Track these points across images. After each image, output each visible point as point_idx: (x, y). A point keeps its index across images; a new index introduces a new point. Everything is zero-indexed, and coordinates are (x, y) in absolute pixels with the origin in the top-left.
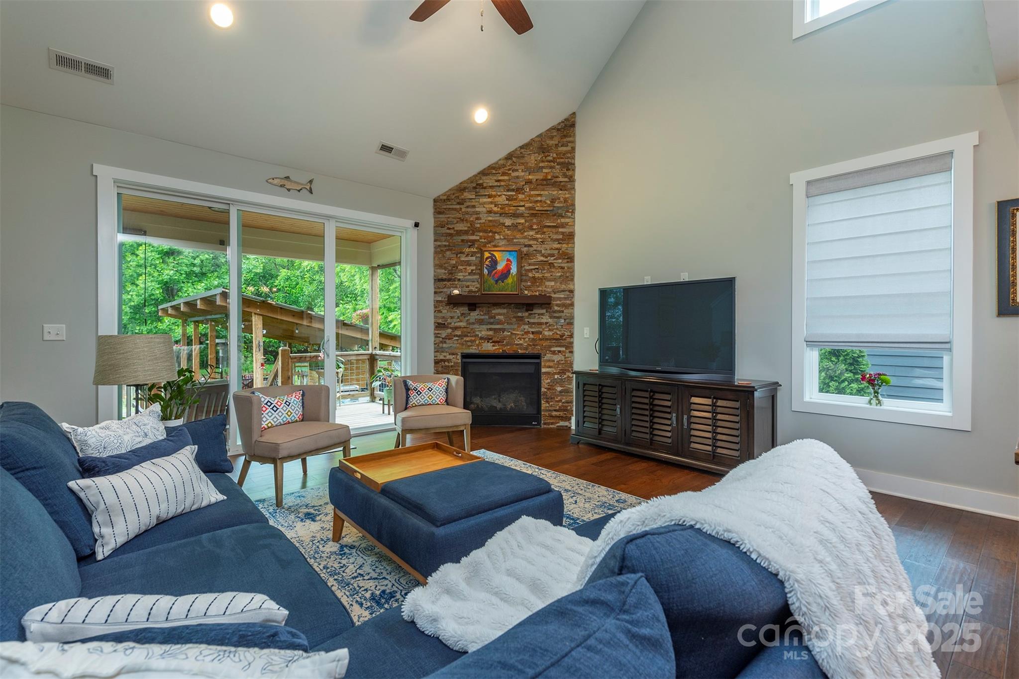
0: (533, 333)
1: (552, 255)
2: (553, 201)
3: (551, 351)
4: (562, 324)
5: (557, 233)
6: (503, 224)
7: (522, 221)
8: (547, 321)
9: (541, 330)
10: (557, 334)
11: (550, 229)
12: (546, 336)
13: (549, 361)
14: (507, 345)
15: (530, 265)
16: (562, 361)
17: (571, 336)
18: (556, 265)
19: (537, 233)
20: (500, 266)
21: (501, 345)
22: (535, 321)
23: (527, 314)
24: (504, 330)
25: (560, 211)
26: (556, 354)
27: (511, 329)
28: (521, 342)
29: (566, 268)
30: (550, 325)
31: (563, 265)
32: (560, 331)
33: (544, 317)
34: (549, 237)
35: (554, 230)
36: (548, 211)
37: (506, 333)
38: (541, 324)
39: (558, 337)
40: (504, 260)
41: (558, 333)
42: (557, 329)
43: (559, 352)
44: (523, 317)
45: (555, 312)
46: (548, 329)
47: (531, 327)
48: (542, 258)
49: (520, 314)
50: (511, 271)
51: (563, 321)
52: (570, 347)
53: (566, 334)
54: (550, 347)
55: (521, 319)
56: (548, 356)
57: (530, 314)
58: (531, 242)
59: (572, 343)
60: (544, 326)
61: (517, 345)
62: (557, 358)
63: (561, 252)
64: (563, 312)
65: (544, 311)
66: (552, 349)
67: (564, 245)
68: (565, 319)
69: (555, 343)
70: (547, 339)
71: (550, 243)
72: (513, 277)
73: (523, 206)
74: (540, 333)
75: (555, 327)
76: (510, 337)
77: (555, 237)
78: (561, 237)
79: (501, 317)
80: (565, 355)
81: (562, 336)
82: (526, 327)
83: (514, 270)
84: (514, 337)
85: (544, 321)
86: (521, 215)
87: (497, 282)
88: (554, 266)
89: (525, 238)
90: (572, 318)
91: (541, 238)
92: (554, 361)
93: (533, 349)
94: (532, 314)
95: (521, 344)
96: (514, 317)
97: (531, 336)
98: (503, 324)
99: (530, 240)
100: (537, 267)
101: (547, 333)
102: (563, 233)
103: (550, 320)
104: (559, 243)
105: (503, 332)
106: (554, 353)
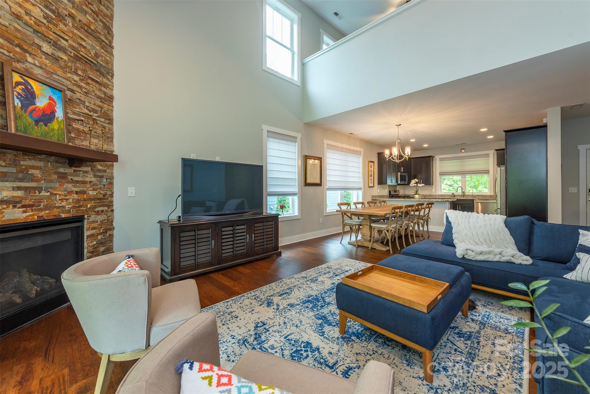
0: (77, 193)
1: (95, 112)
2: (97, 55)
3: (95, 212)
4: (105, 184)
5: (100, 90)
6: (40, 47)
7: (65, 58)
8: (92, 180)
9: (85, 189)
10: (101, 194)
11: (94, 83)
12: (90, 196)
13: (93, 222)
14: (46, 208)
15: (74, 113)
16: (105, 220)
17: (112, 196)
18: (99, 122)
19: (81, 80)
20: (41, 103)
21: (36, 210)
22: (80, 179)
23: (70, 170)
24: (40, 189)
25: (102, 70)
26: (100, 214)
27: (51, 188)
28: (64, 204)
29: (107, 129)
30: (94, 185)
31: (104, 124)
32: (103, 190)
33: (89, 175)
34: (94, 91)
35: (97, 86)
36: (91, 62)
37: (43, 193)
38: (84, 183)
39: (101, 196)
40: (45, 96)
41: (102, 192)
42: (100, 188)
43: (102, 211)
44: (66, 173)
45: (99, 171)
46: (92, 189)
47: (74, 187)
48: (86, 111)
49: (62, 170)
50: (57, 115)
51: (105, 180)
52: (110, 205)
53: (108, 193)
54: (95, 207)
55: (63, 177)
56: (93, 218)
57: (75, 171)
58: (75, 88)
59: (112, 202)
60: (88, 186)
61: (59, 207)
62: (100, 218)
63: (103, 111)
64: (105, 171)
65: (89, 169)
66: (97, 209)
67: (105, 106)
68: (107, 179)
69: (99, 203)
70: (92, 200)
71: (93, 97)
72: (59, 123)
73: (67, 40)
74: (84, 192)
75: (99, 187)
76: (48, 198)
77: (98, 93)
78: (103, 96)
79: (37, 173)
80: (107, 215)
81: (104, 196)
82: (70, 186)
83: (59, 114)
84: (53, 198)
85: (88, 179)
86: (63, 50)
87: (37, 122)
88: (97, 123)
89: (68, 79)
90: (112, 178)
91: (85, 88)
92: (97, 222)
93: (77, 211)
94: (77, 171)
95: (64, 207)
96: (56, 173)
97: (76, 196)
98: (38, 181)
99: (74, 84)
100: (83, 119)
101: (91, 193)
102: (105, 93)
103: (94, 179)
104: (102, 102)
105: (40, 192)
106: (98, 213)
